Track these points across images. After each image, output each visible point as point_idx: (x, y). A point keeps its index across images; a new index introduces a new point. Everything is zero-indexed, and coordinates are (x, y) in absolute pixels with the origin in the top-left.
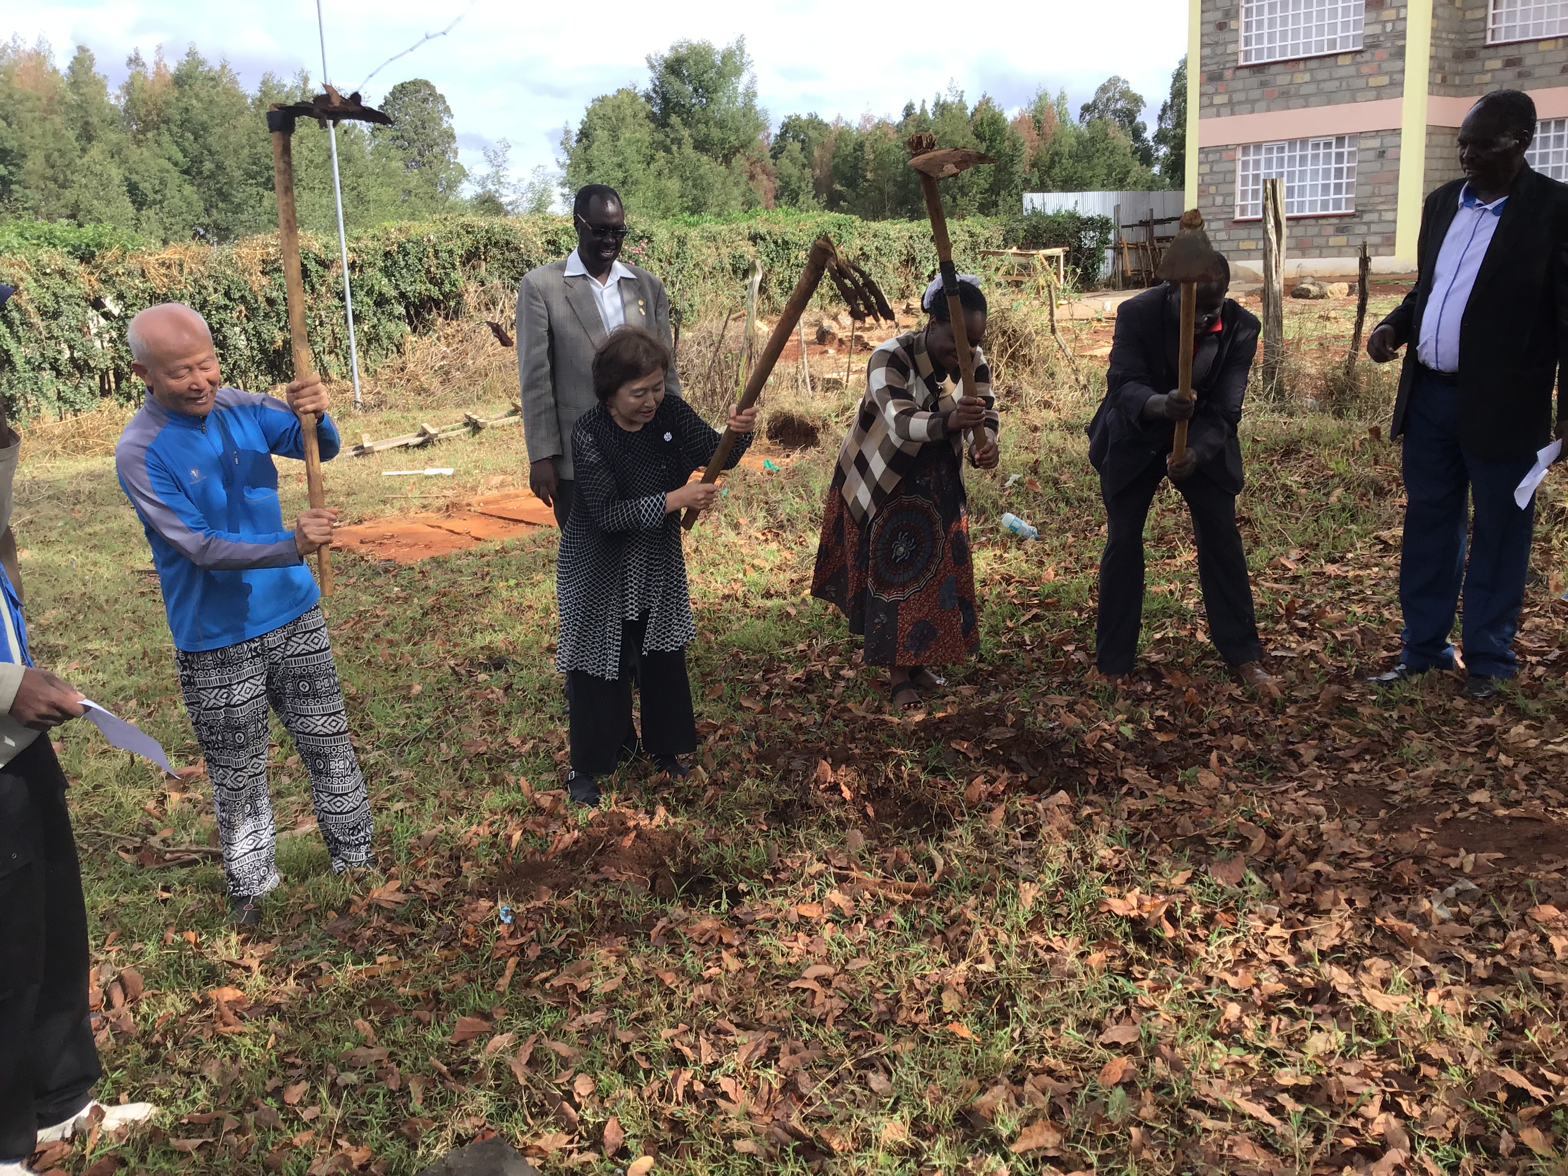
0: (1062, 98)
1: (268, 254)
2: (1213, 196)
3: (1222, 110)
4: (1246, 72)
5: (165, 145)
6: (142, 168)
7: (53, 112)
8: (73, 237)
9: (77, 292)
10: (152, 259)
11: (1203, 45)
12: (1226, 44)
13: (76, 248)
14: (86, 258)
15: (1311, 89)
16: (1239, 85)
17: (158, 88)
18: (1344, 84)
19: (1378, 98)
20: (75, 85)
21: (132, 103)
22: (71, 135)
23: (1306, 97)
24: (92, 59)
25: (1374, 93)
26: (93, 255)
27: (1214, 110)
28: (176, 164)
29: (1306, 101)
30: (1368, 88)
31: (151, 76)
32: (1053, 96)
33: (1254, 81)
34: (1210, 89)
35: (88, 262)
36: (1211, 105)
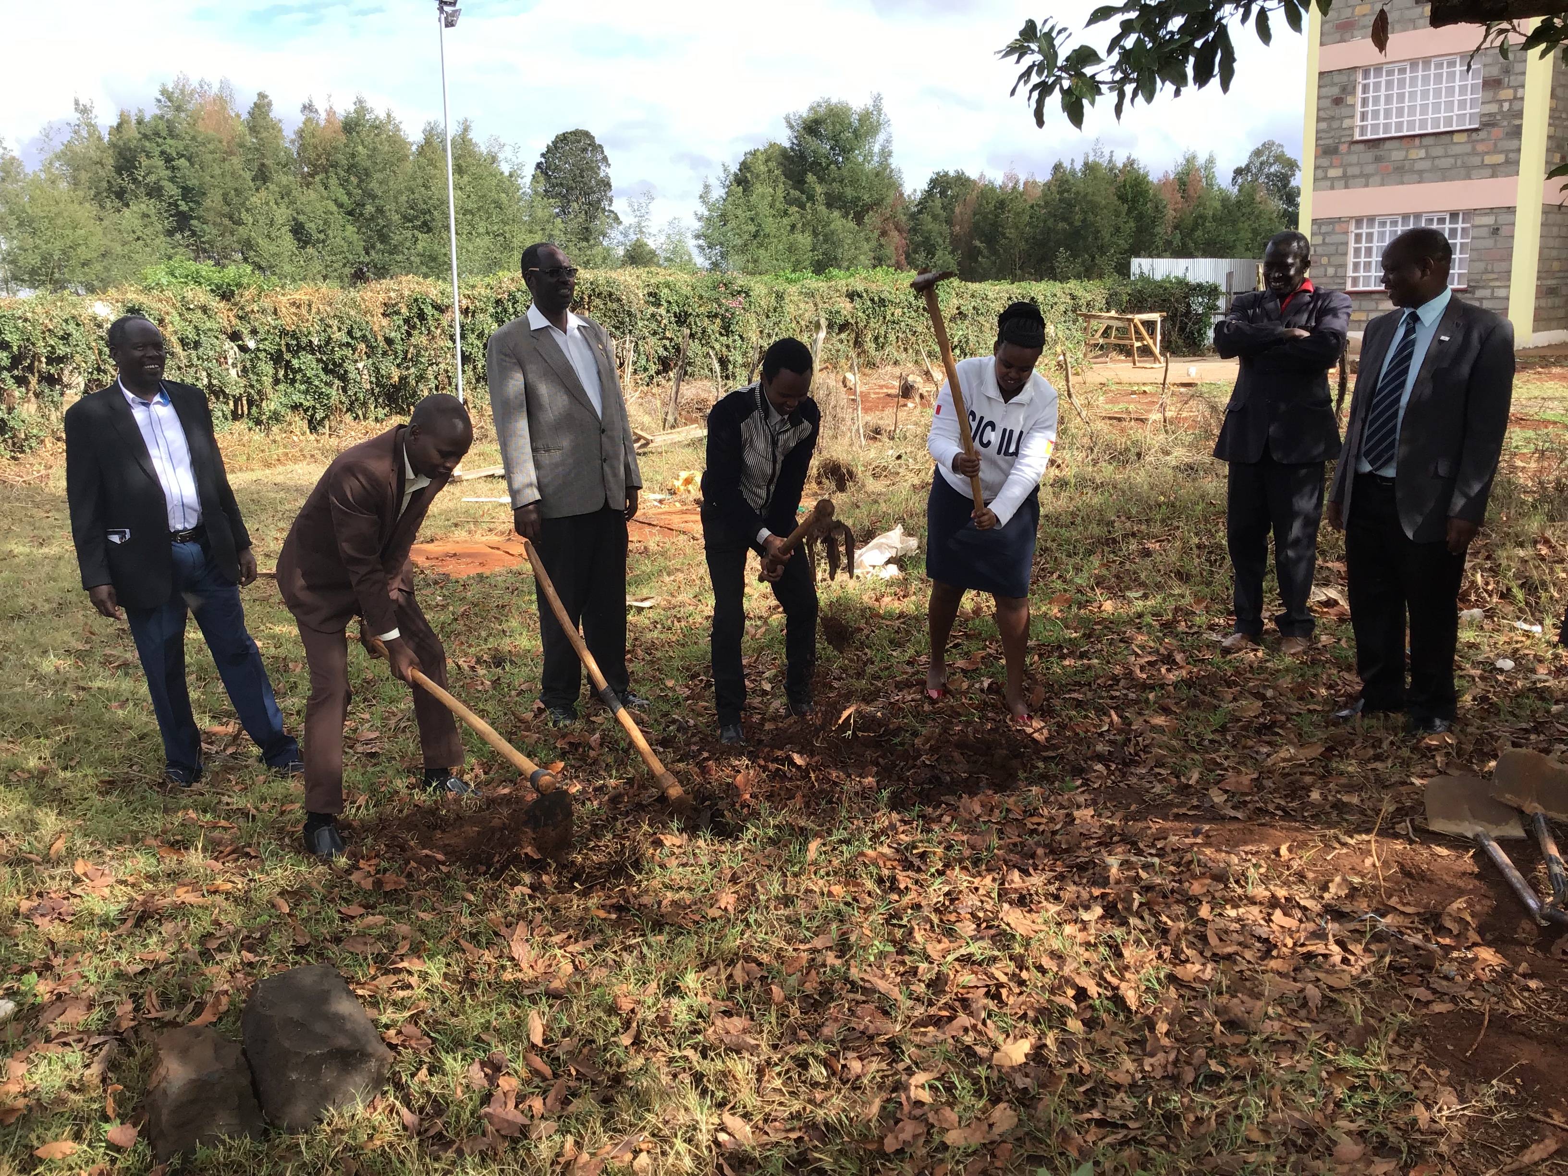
0: (1211, 161)
1: (390, 298)
2: (1325, 267)
3: (1336, 183)
4: (1361, 147)
5: (333, 188)
6: (308, 209)
7: (232, 153)
8: (216, 277)
9: (215, 326)
10: (284, 299)
11: (1319, 119)
12: (1342, 119)
13: (219, 287)
14: (226, 296)
15: (1426, 165)
16: (1354, 159)
17: (329, 134)
18: (1459, 162)
19: (1493, 176)
20: (253, 129)
21: (303, 148)
22: (248, 175)
23: (1421, 172)
24: (269, 104)
25: (1489, 171)
26: (232, 293)
27: (1329, 183)
28: (340, 206)
29: (1421, 177)
30: (1483, 166)
31: (322, 123)
32: (1201, 160)
33: (1369, 156)
34: (1325, 162)
35: (229, 300)
36: (1325, 178)
